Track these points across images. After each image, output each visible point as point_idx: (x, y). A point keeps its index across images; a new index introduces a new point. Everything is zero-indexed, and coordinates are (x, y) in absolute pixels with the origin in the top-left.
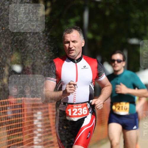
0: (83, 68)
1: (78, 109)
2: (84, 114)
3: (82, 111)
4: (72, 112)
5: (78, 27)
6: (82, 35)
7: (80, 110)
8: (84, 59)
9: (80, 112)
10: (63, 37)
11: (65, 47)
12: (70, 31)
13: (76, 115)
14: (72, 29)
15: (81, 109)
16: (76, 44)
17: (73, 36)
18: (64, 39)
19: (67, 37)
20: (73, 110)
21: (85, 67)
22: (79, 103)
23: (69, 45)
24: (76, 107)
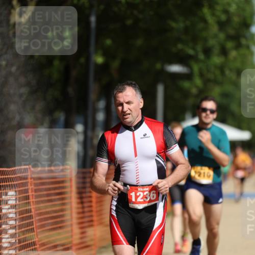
0: (143, 137)
2: (152, 199)
3: (150, 195)
5: (134, 83)
12: (123, 89)
14: (125, 86)
19: (119, 97)
20: (138, 194)
21: (145, 135)
24: (142, 190)
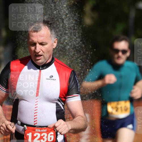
1: (41, 134)
4: (33, 138)
9: (44, 138)
13: (39, 141)
23: (36, 48)
24: (39, 131)
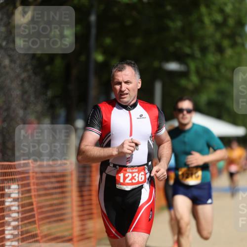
0: (139, 117)
1: (132, 174)
2: (140, 180)
3: (138, 177)
4: (125, 178)
5: (133, 62)
6: (138, 73)
7: (135, 176)
8: (140, 105)
9: (135, 178)
10: (112, 75)
11: (115, 89)
12: (122, 68)
13: (130, 182)
14: (125, 65)
15: (137, 174)
16: (130, 86)
17: (126, 75)
18: (114, 79)
19: (117, 76)
20: (127, 175)
21: (141, 116)
22: (135, 166)
23: (121, 87)
24: (131, 171)
